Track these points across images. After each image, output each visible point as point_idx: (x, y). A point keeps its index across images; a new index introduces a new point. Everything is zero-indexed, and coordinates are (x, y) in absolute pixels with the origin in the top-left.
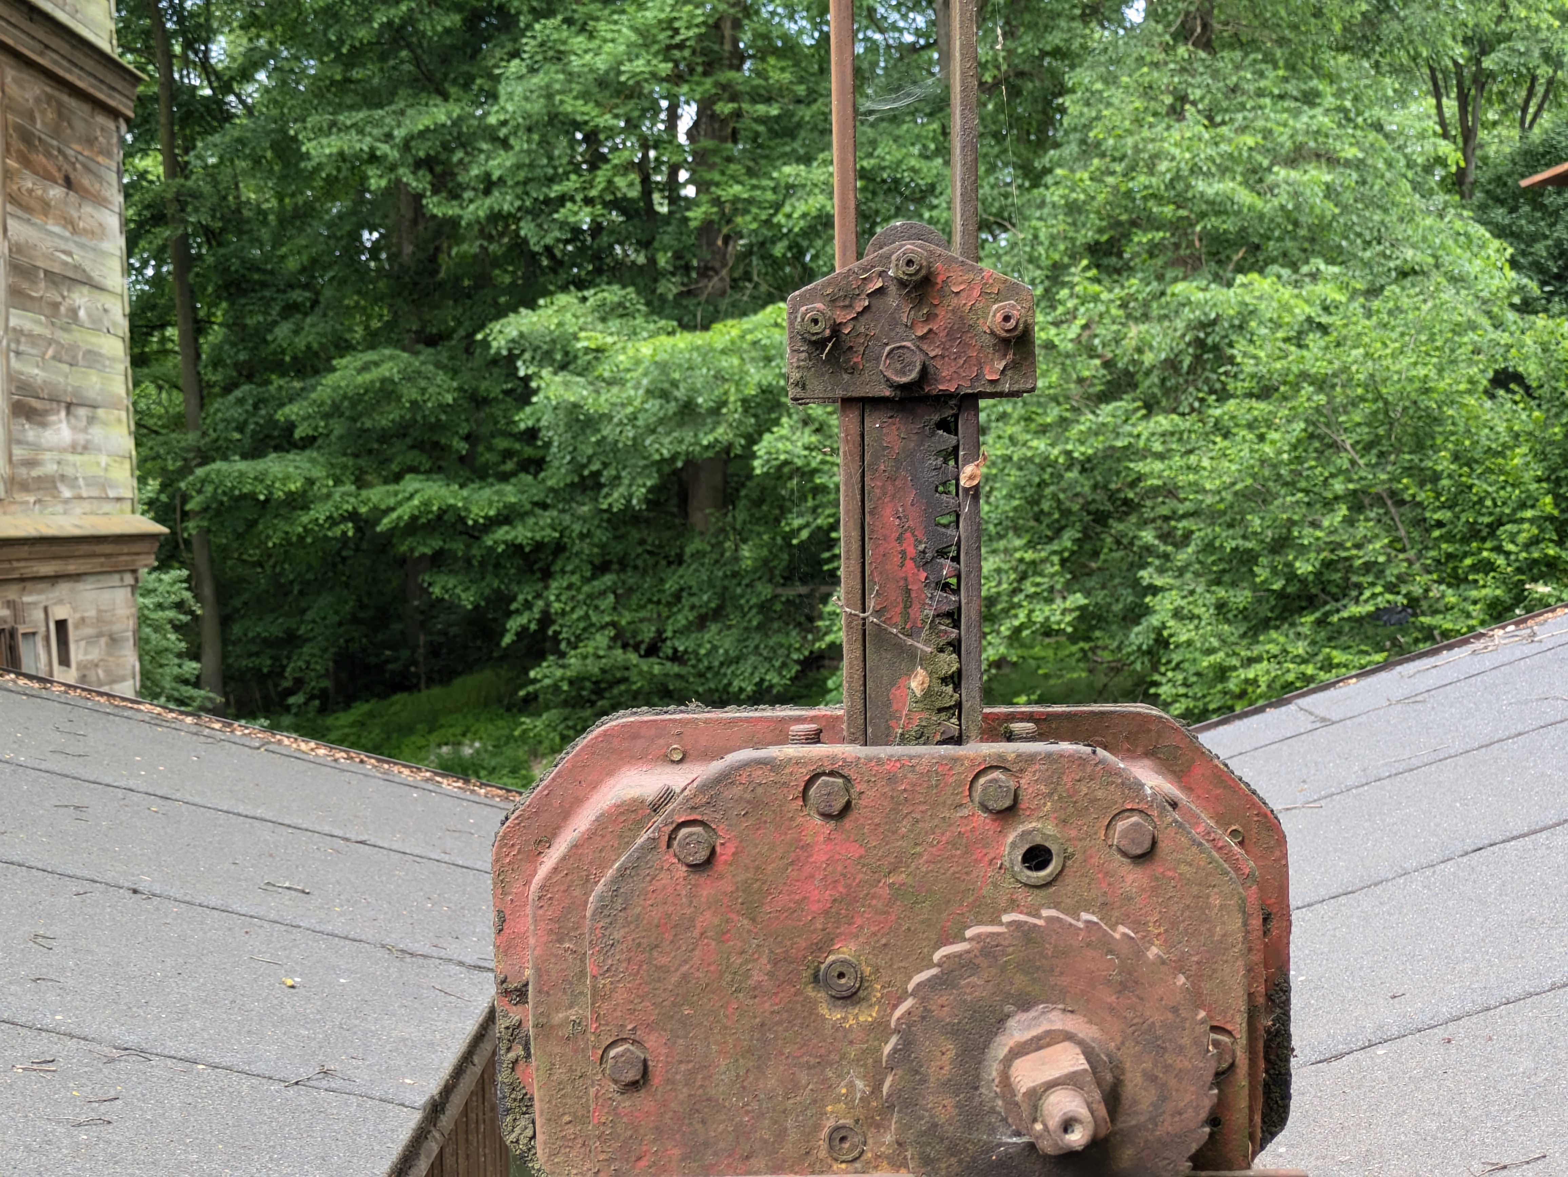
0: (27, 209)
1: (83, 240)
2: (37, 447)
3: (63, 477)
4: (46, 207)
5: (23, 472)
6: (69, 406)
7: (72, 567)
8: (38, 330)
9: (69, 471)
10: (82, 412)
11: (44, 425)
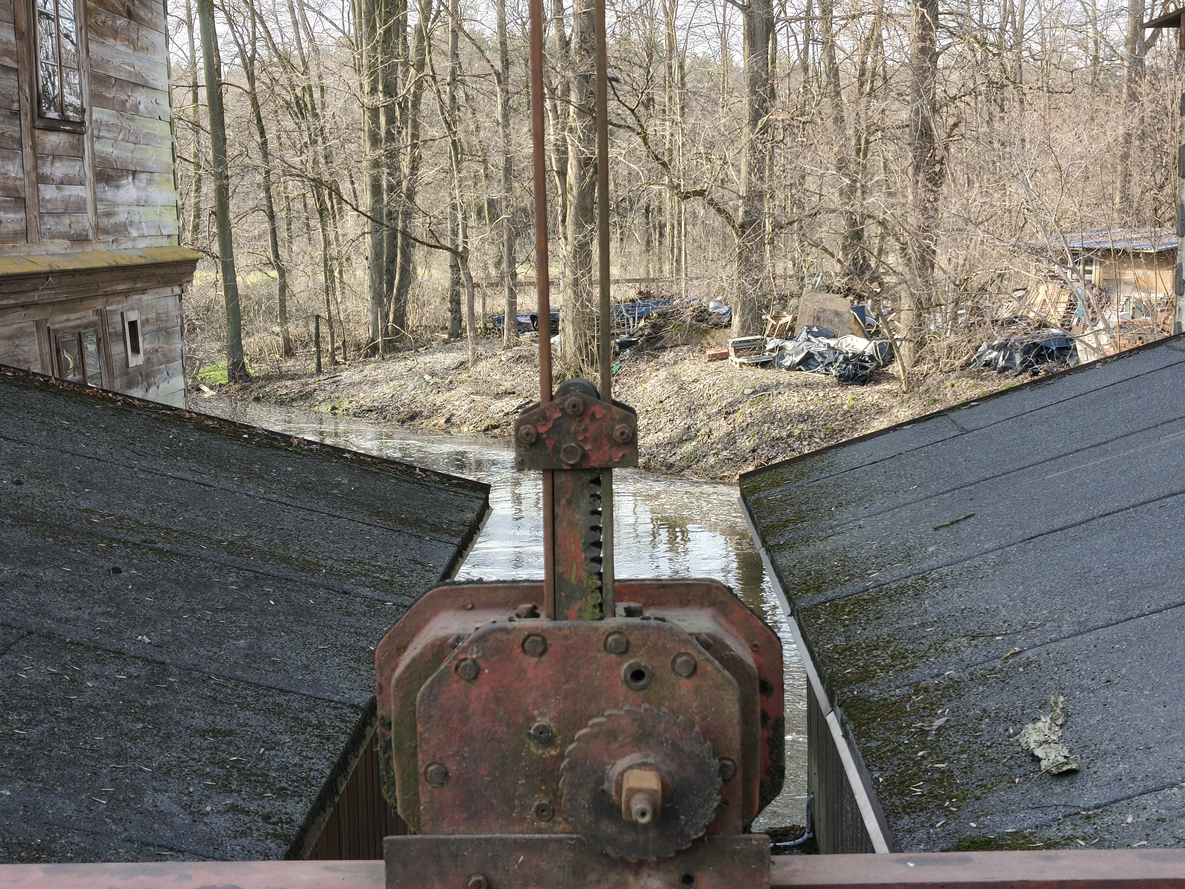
0: (101, 35)
1: (141, 54)
2: (115, 204)
3: (131, 223)
4: (115, 34)
5: (105, 222)
6: (134, 173)
7: (139, 285)
8: (112, 121)
9: (136, 218)
10: (143, 176)
11: (118, 187)
